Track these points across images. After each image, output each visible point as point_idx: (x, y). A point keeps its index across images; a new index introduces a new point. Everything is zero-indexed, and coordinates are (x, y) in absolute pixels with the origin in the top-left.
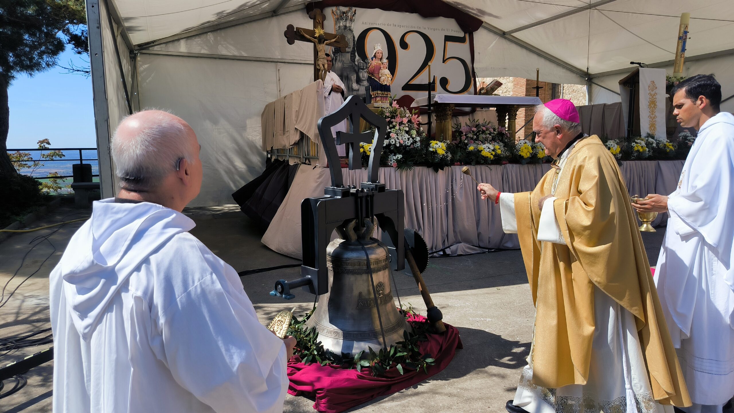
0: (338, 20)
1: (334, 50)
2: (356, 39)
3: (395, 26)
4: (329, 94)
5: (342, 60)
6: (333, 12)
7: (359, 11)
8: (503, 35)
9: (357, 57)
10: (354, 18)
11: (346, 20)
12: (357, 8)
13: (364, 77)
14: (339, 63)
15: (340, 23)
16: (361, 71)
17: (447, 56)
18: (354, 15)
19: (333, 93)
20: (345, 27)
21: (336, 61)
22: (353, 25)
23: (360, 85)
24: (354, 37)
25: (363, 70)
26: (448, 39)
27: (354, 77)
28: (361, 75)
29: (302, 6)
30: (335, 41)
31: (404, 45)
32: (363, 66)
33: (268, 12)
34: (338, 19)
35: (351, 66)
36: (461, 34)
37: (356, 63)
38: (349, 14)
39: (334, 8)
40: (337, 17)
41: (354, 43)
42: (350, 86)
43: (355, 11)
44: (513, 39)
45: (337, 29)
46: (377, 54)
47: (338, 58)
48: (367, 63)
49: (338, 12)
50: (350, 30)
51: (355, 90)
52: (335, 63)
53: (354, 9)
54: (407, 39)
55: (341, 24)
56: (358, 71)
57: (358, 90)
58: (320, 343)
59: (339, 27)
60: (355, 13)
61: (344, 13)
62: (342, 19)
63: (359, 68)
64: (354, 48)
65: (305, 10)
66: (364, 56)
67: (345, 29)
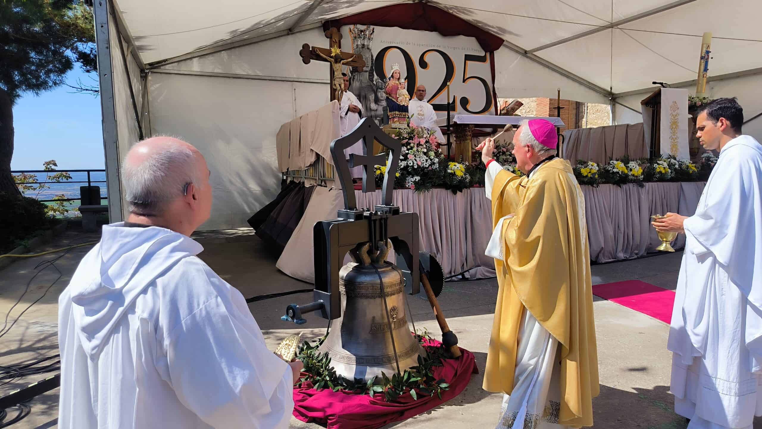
0: (355, 39)
1: (351, 69)
2: (374, 58)
3: (414, 45)
4: (346, 114)
5: (360, 79)
6: (351, 31)
7: (377, 29)
8: (525, 53)
9: (376, 77)
10: (372, 36)
11: (364, 38)
12: (375, 27)
13: (383, 97)
14: (357, 82)
15: (358, 41)
16: (380, 90)
17: (466, 77)
18: (372, 33)
19: (349, 113)
21: (353, 80)
22: (371, 44)
23: (378, 105)
24: (372, 56)
25: (382, 90)
26: (468, 58)
27: (372, 97)
28: (379, 95)
29: (319, 25)
30: (352, 61)
31: (423, 64)
32: (382, 86)
33: (283, 31)
34: (356, 37)
35: (369, 85)
36: (482, 54)
37: (375, 82)
38: (367, 33)
39: (352, 27)
40: (354, 35)
41: (372, 62)
42: (368, 106)
43: (373, 29)
44: (535, 58)
45: (355, 48)
46: (394, 74)
47: (356, 77)
48: (385, 83)
49: (356, 30)
50: (368, 48)
51: (373, 110)
52: (353, 83)
53: (372, 27)
54: (427, 59)
55: (359, 43)
56: (377, 90)
57: (377, 110)
58: (333, 368)
59: (357, 45)
61: (362, 31)
62: (360, 37)
63: (378, 88)
64: (372, 67)
65: (322, 28)
66: (382, 76)
67: (363, 48)
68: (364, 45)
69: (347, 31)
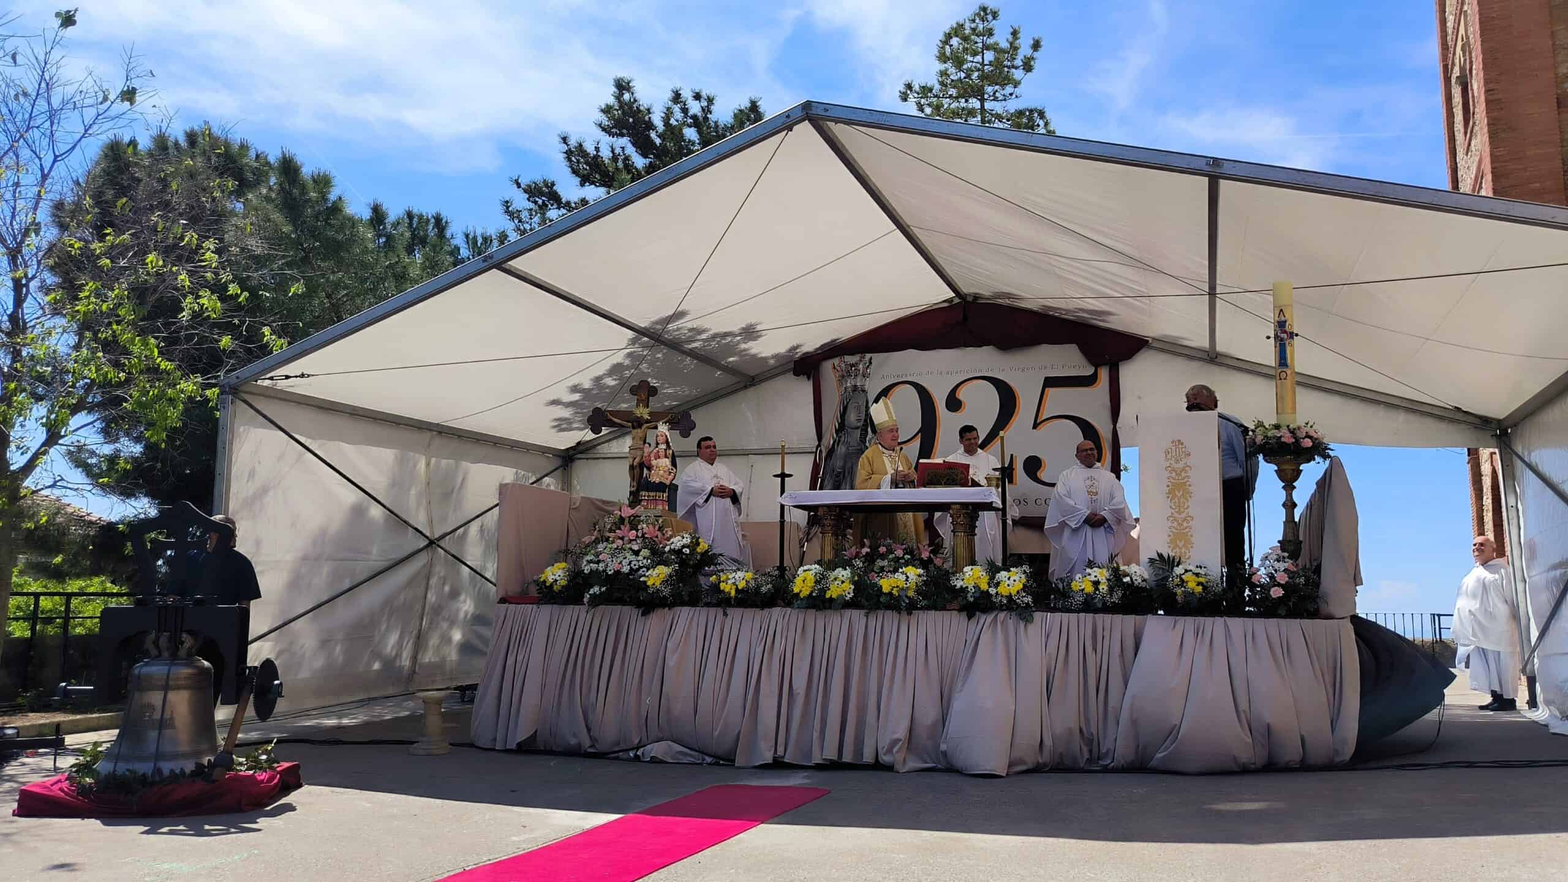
0: (842, 378)
3: (940, 374)
4: (706, 501)
6: (834, 368)
8: (1211, 359)
12: (875, 356)
15: (846, 381)
17: (1045, 415)
18: (868, 366)
22: (867, 383)
26: (1051, 382)
31: (954, 405)
33: (739, 382)
34: (843, 376)
38: (861, 366)
39: (836, 361)
40: (840, 374)
43: (871, 359)
50: (863, 391)
53: (868, 356)
54: (961, 395)
55: (849, 385)
60: (870, 363)
61: (852, 365)
67: (854, 391)
68: (855, 386)
69: (829, 369)
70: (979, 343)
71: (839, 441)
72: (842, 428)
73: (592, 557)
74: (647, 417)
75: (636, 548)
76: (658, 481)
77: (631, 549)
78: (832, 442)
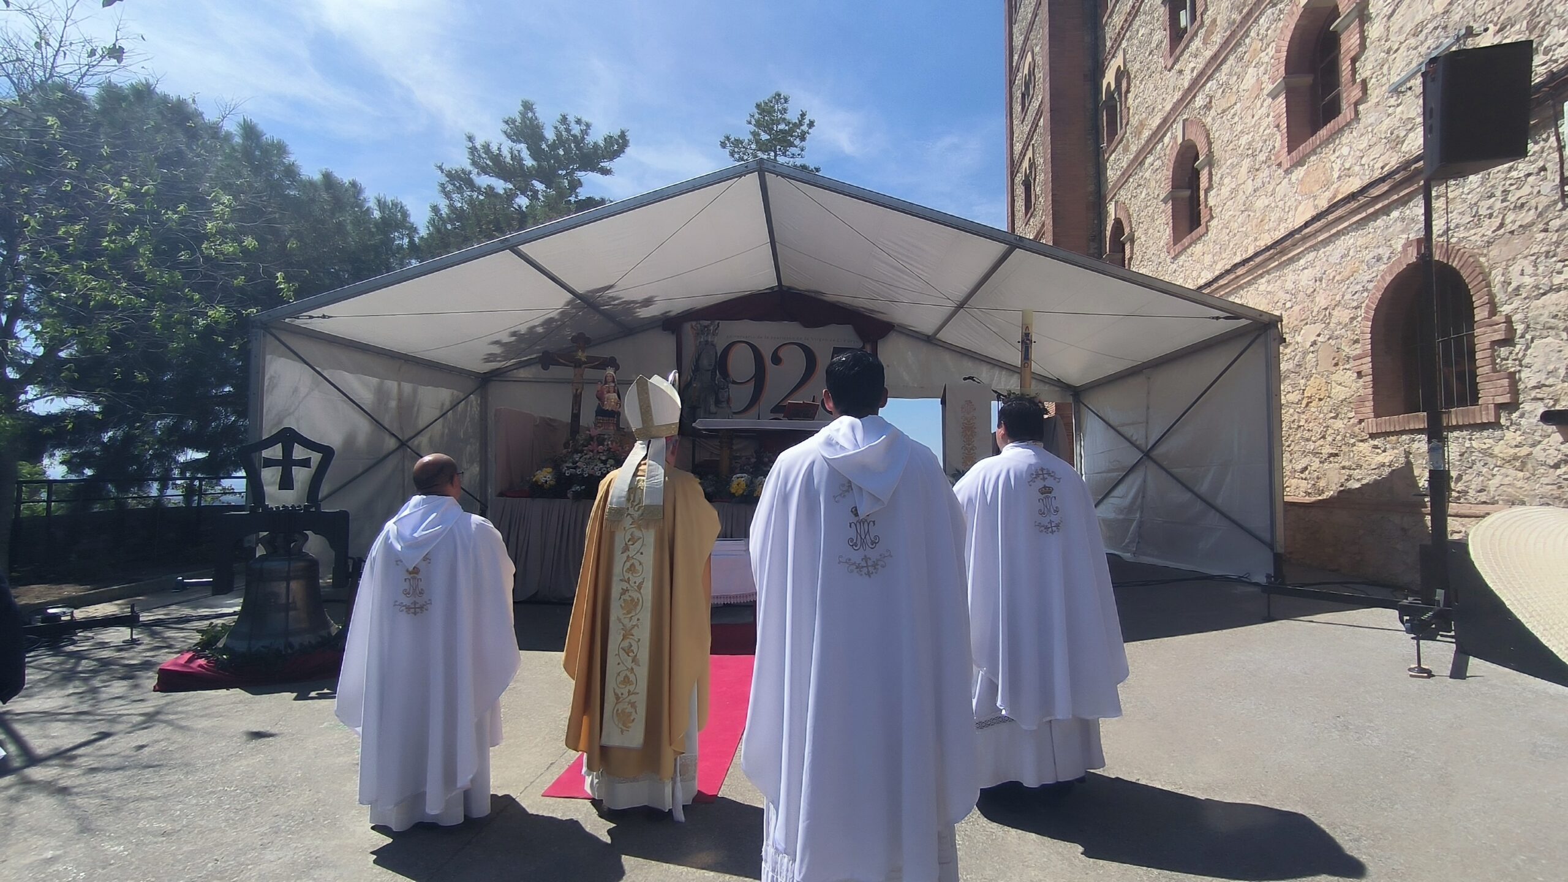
0: (698, 335)
2: (719, 355)
3: (768, 338)
6: (692, 327)
7: (723, 324)
9: (719, 376)
10: (717, 331)
11: (708, 335)
15: (701, 338)
18: (717, 328)
20: (707, 342)
22: (715, 340)
23: (718, 408)
24: (716, 353)
27: (712, 401)
28: (721, 397)
31: (776, 360)
32: (725, 386)
33: (621, 332)
35: (711, 386)
37: (717, 383)
38: (712, 328)
39: (694, 323)
40: (696, 332)
41: (716, 362)
43: (719, 323)
48: (729, 382)
49: (699, 325)
50: (713, 345)
53: (717, 321)
54: (782, 354)
55: (702, 340)
56: (719, 392)
59: (700, 342)
60: (718, 326)
61: (705, 327)
62: (703, 334)
63: (720, 389)
64: (715, 366)
66: (725, 373)
67: (706, 344)
68: (707, 341)
69: (688, 328)
70: (791, 318)
71: (695, 378)
72: (697, 369)
73: (571, 465)
74: (584, 359)
75: (603, 458)
76: (610, 409)
77: (599, 459)
78: (689, 378)
